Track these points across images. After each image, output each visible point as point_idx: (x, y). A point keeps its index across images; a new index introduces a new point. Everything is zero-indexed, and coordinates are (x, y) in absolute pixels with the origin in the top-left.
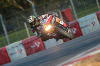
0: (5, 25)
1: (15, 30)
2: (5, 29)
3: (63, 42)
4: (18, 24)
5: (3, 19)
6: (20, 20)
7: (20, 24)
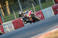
0: (21, 5)
1: (27, 8)
2: (21, 7)
3: (54, 15)
4: (29, 5)
5: (20, 2)
6: (29, 2)
7: (30, 4)
